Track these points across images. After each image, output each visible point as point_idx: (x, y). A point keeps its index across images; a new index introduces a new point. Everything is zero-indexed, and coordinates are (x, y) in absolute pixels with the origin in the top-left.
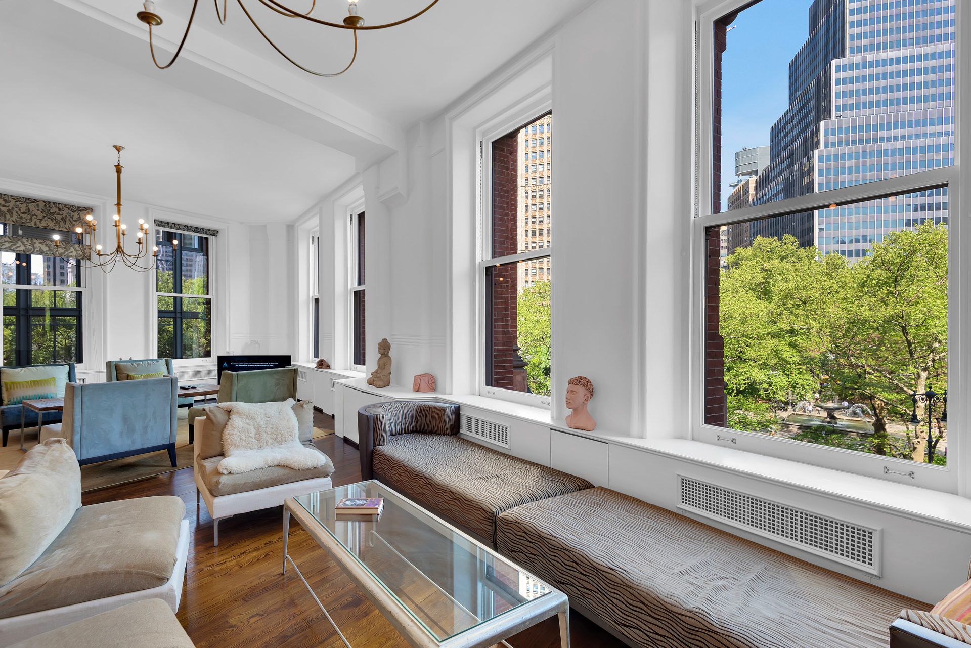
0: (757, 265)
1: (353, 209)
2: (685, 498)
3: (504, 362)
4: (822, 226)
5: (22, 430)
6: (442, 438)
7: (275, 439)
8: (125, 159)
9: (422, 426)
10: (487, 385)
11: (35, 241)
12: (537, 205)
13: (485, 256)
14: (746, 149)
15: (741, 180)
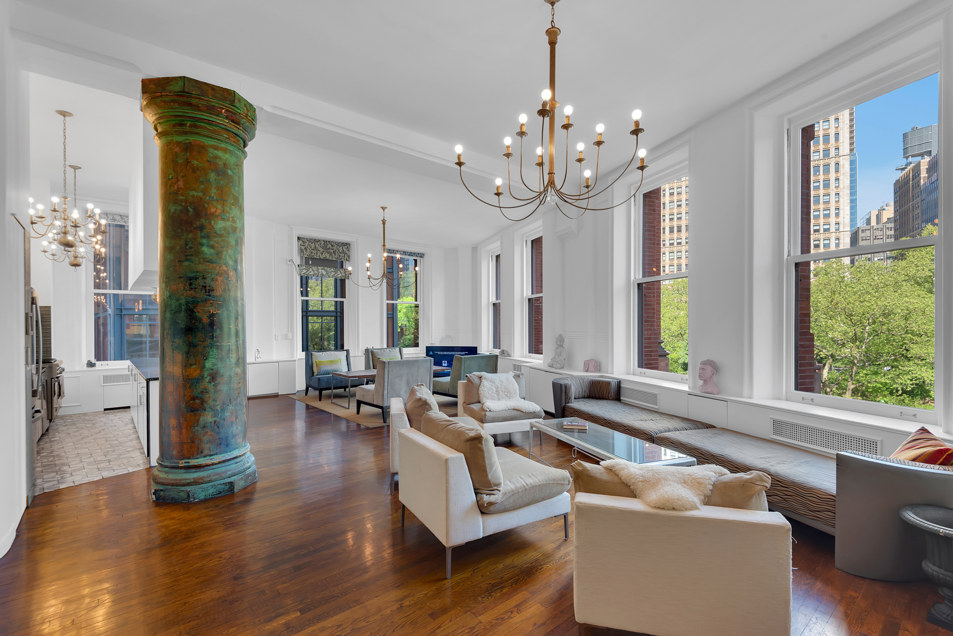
0: (928, 256)
1: (527, 236)
2: (775, 432)
3: (652, 351)
5: (332, 391)
6: (609, 401)
7: (507, 395)
8: (388, 215)
9: (594, 394)
10: (639, 367)
11: (319, 267)
12: (675, 202)
13: (637, 275)
14: (916, 128)
15: (911, 163)
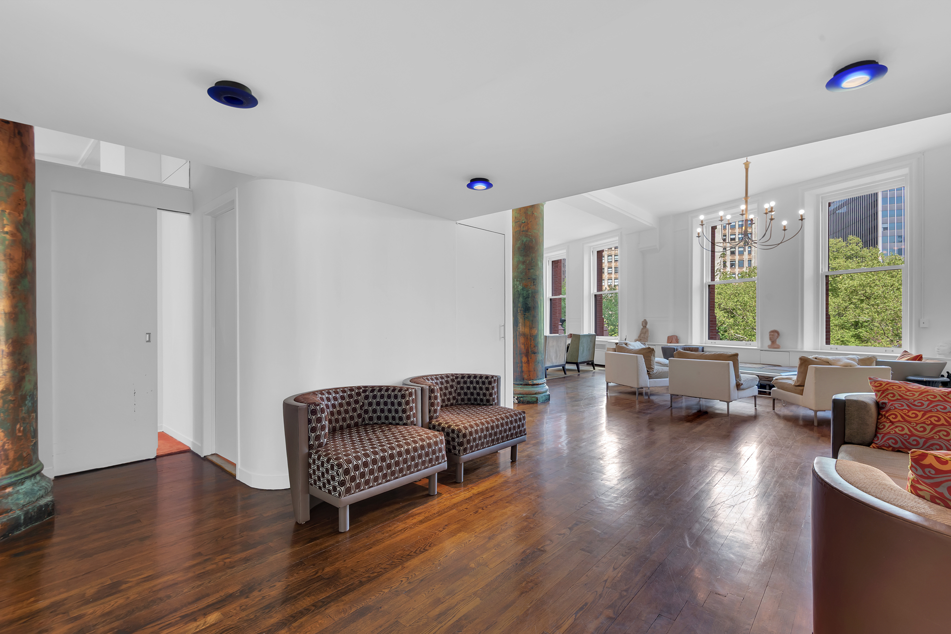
1: (594, 248)
4: (885, 226)
10: (709, 339)
13: (707, 279)
